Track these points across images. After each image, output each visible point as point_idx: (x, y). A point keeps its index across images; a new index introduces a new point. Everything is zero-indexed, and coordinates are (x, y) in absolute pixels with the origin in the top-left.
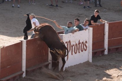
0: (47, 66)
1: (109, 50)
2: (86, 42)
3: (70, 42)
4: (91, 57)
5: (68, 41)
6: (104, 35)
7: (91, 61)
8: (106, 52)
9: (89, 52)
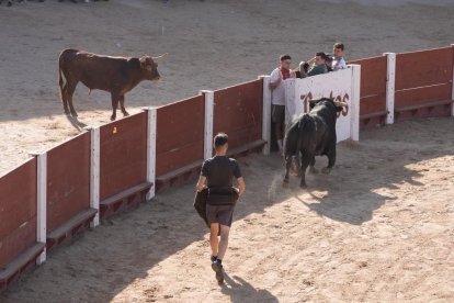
0: (259, 149)
1: (397, 114)
2: (347, 96)
3: (310, 95)
4: (358, 131)
5: (305, 93)
6: (386, 80)
7: (356, 138)
8: (390, 120)
9: (352, 119)
